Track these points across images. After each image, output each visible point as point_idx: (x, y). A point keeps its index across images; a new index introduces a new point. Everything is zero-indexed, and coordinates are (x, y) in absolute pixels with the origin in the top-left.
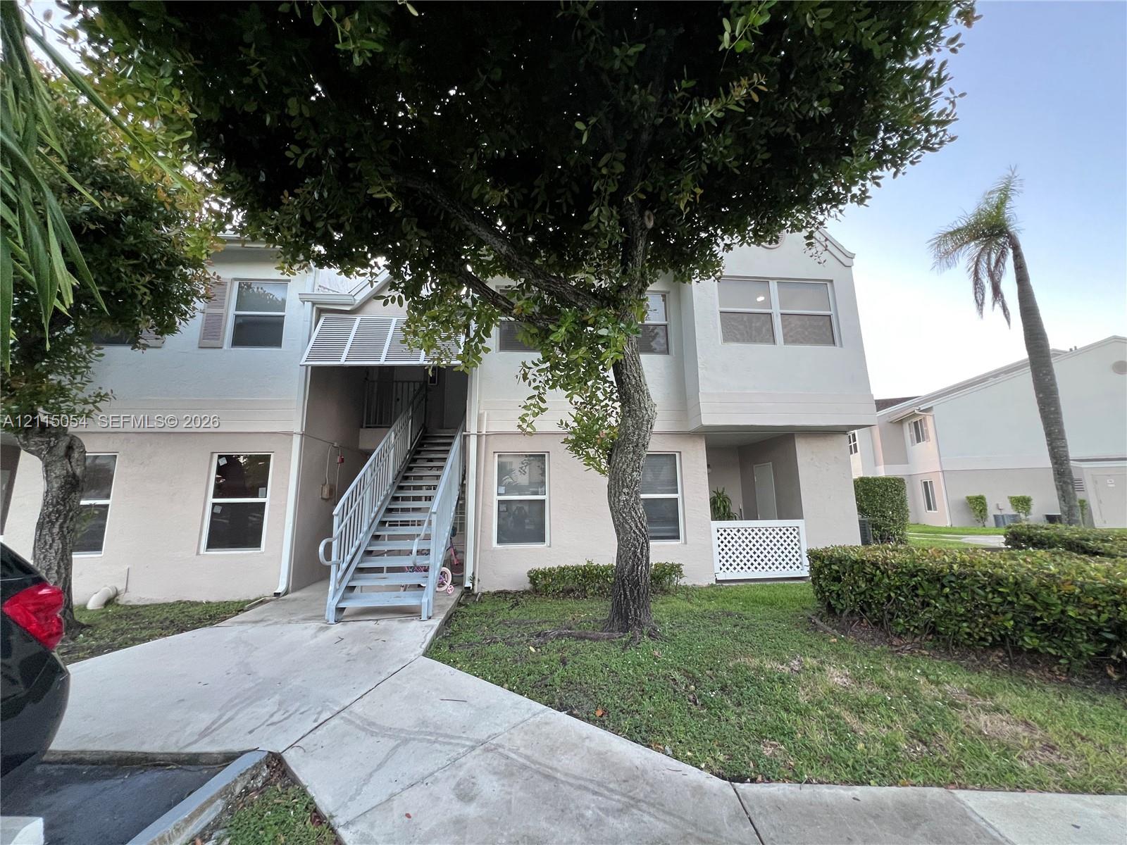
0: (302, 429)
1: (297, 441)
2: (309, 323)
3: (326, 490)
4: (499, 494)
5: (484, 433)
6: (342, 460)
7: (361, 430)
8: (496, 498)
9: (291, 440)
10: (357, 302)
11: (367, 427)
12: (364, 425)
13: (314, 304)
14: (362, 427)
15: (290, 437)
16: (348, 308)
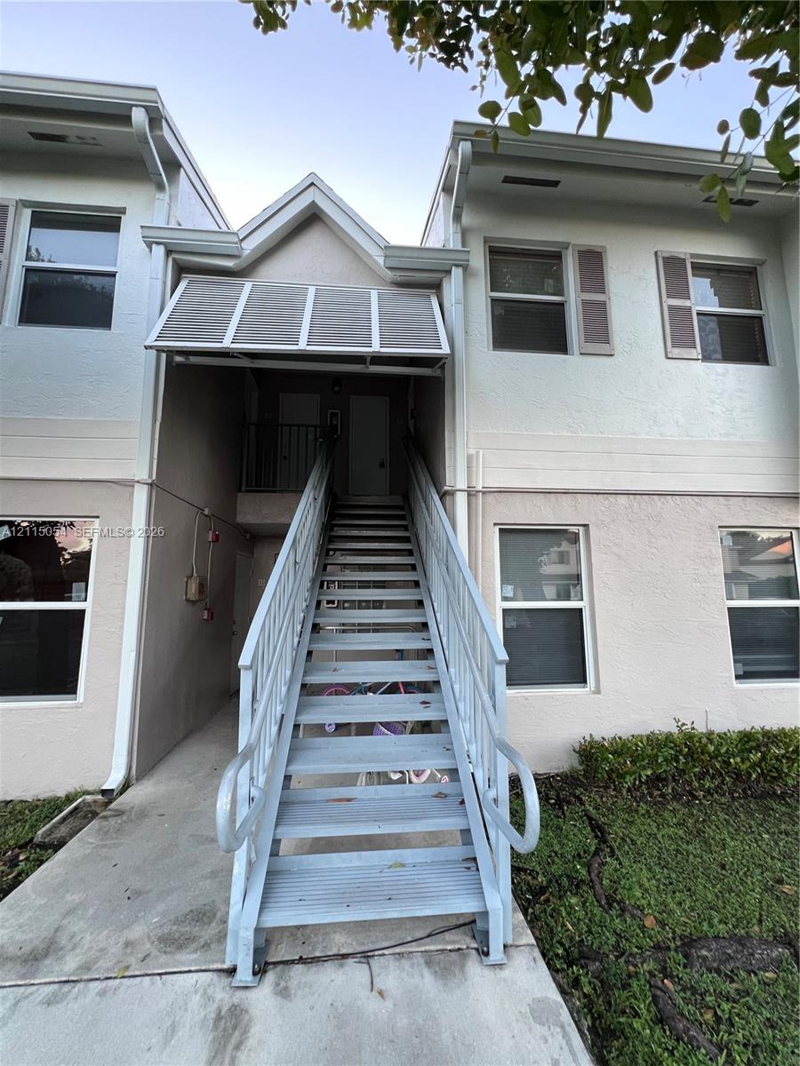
0: (150, 476)
1: (141, 496)
2: (159, 283)
3: (193, 588)
4: (505, 599)
5: (480, 488)
6: (216, 539)
7: (239, 494)
8: (501, 605)
9: (132, 494)
10: (247, 252)
11: (247, 491)
12: (243, 488)
13: (169, 252)
14: (240, 491)
15: (129, 489)
16: (229, 263)
